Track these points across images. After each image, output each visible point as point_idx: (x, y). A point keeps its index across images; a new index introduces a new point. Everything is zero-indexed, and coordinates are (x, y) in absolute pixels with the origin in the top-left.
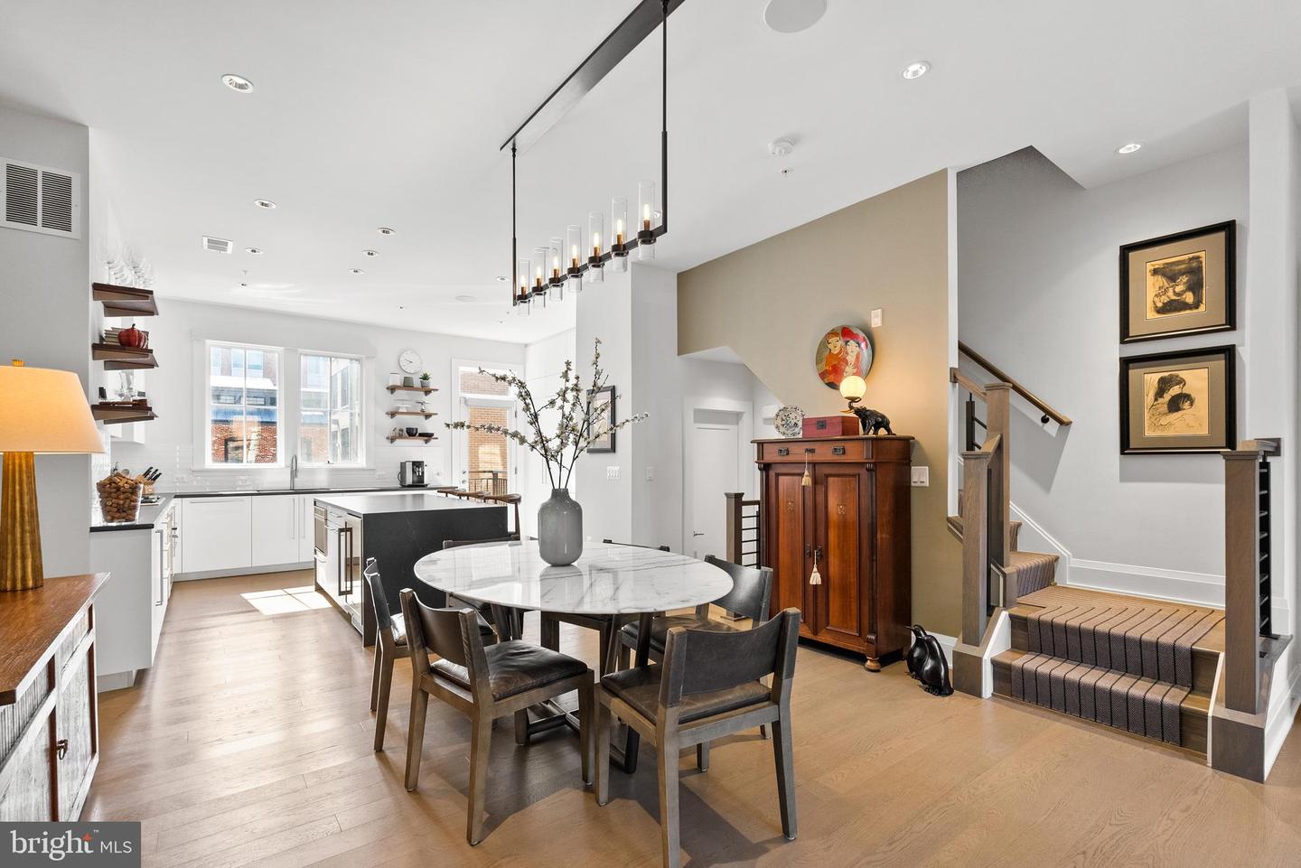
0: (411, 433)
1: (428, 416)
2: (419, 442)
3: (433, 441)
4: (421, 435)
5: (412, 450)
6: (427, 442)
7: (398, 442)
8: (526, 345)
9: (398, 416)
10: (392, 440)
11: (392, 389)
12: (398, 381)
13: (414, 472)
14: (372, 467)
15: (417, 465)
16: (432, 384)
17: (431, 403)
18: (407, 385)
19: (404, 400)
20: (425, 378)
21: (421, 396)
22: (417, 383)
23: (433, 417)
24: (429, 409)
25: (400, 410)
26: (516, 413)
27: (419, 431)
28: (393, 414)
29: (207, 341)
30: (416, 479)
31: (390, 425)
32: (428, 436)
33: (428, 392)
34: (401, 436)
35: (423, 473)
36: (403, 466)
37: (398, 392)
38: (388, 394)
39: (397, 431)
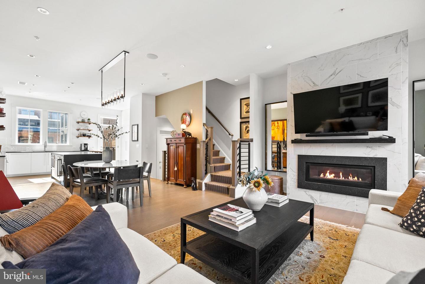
0: (84, 135)
1: (89, 131)
2: (87, 138)
3: (91, 138)
4: (87, 136)
5: (85, 140)
6: (89, 138)
7: (80, 138)
8: (122, 111)
9: (80, 130)
10: (78, 137)
11: (78, 123)
12: (80, 120)
13: (84, 146)
14: (71, 145)
15: (86, 144)
16: (91, 121)
17: (91, 127)
18: (83, 121)
19: (82, 126)
20: (89, 119)
21: (87, 125)
22: (86, 121)
23: (91, 131)
24: (90, 129)
25: (81, 129)
27: (87, 135)
28: (78, 130)
30: (85, 149)
31: (77, 133)
32: (89, 136)
33: (90, 124)
34: (81, 136)
35: (87, 147)
36: (81, 145)
37: (80, 123)
38: (77, 124)
39: (80, 135)
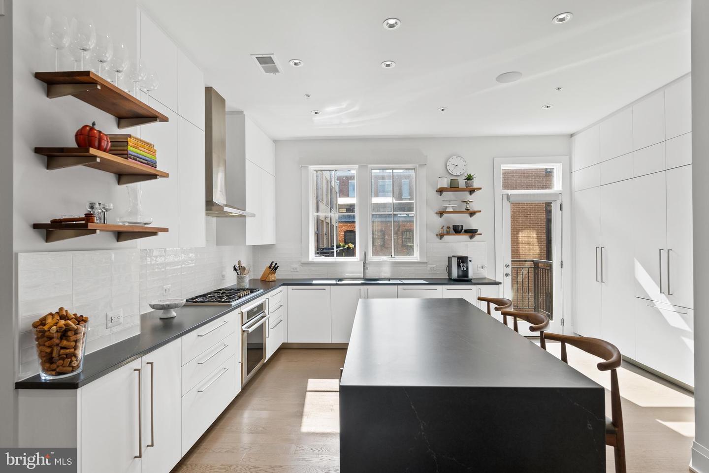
0: (457, 230)
1: (472, 214)
2: (464, 237)
3: (477, 237)
4: (467, 231)
5: (459, 245)
6: (471, 237)
7: (446, 238)
8: (572, 135)
9: (445, 215)
10: (441, 236)
11: (441, 191)
12: (445, 183)
13: (459, 266)
14: (425, 260)
15: (463, 260)
16: (475, 184)
17: (475, 201)
18: (454, 187)
19: (451, 200)
20: (469, 178)
21: (466, 195)
22: (462, 183)
23: (477, 214)
24: (474, 207)
25: (447, 210)
26: (561, 205)
27: (464, 228)
28: (441, 214)
29: (310, 167)
30: (461, 273)
31: (438, 223)
32: (472, 233)
33: (472, 191)
34: (448, 233)
35: (467, 268)
36: (450, 259)
37: (444, 193)
38: (436, 195)
39: (445, 229)
